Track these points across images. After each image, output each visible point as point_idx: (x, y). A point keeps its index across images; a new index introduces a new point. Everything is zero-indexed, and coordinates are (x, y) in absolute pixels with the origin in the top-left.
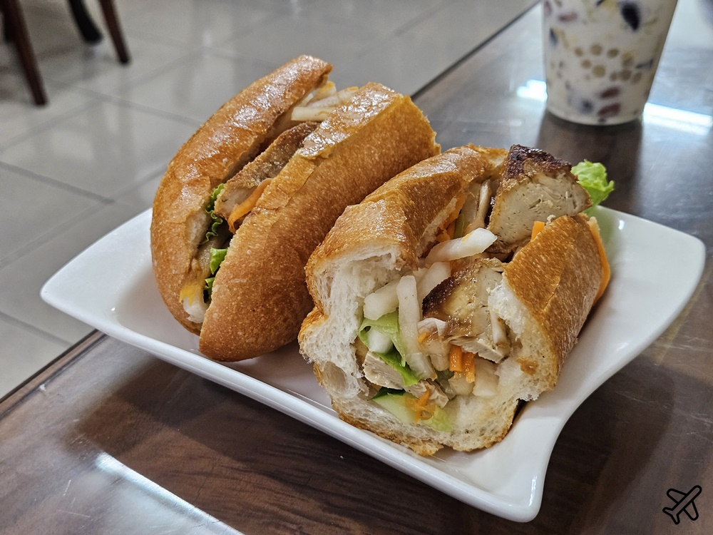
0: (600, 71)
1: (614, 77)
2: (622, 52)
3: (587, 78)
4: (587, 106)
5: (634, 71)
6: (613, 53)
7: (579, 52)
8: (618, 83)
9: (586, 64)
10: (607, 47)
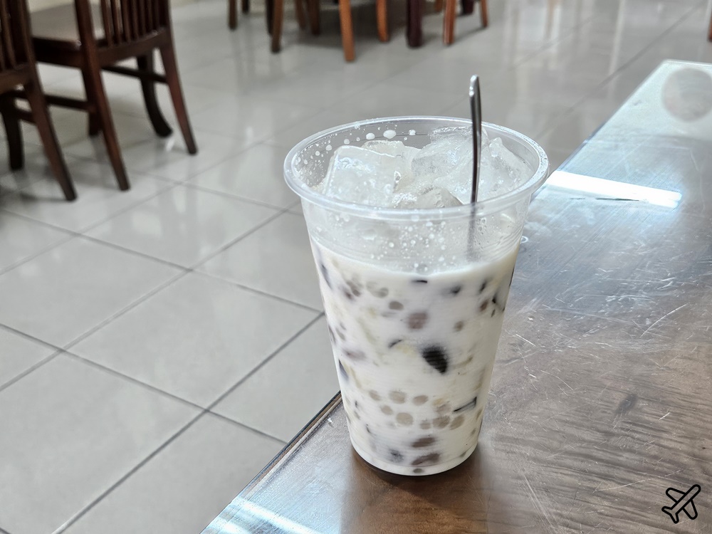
0: (405, 419)
1: (425, 425)
2: (431, 399)
3: (391, 425)
4: (396, 456)
5: (453, 417)
6: (421, 399)
7: (374, 396)
8: (431, 431)
9: (386, 410)
10: (411, 393)
